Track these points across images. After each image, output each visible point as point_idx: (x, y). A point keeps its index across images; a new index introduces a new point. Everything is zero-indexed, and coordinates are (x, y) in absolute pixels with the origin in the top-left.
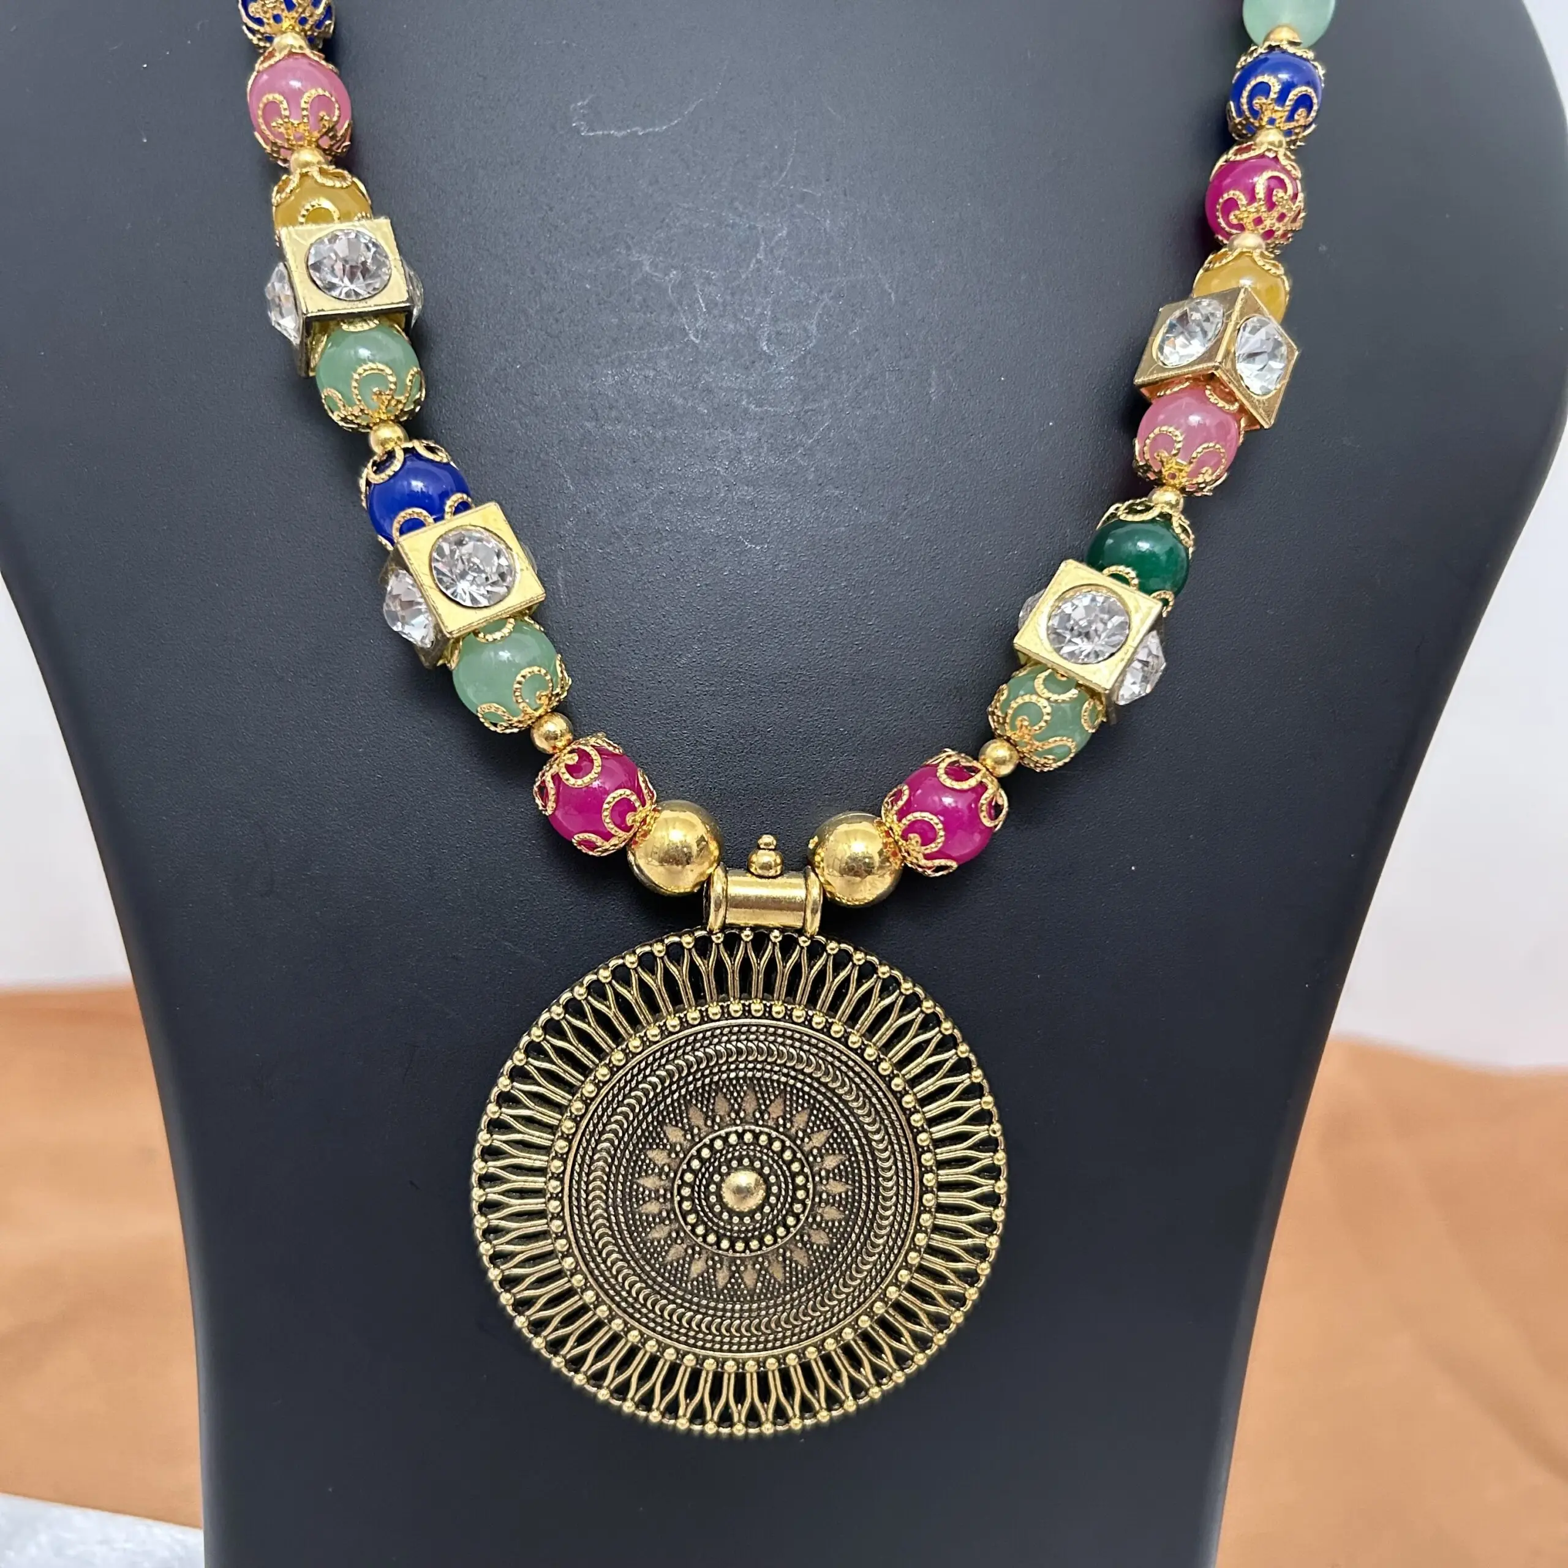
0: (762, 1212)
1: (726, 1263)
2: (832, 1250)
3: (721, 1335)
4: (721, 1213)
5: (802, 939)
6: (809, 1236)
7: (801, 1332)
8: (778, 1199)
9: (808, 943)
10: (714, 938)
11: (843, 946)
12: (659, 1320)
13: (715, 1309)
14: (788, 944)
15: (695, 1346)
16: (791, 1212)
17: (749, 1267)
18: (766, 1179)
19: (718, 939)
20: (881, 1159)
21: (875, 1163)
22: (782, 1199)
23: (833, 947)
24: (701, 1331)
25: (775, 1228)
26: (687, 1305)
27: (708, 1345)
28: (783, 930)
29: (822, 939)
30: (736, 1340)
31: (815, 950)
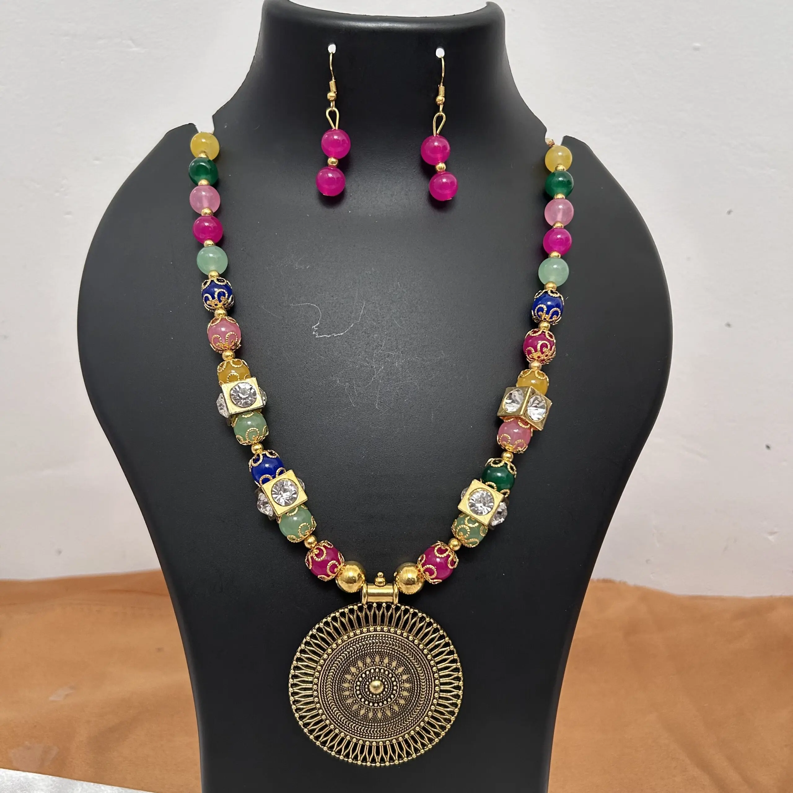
0: (383, 694)
1: (372, 710)
2: (406, 705)
3: (371, 733)
4: (369, 694)
5: (393, 605)
6: (398, 701)
7: (397, 732)
8: (388, 690)
9: (395, 607)
10: (364, 606)
11: (407, 607)
12: (351, 729)
13: (369, 725)
14: (388, 607)
15: (362, 737)
16: (392, 693)
17: (379, 711)
18: (384, 684)
19: (365, 607)
20: (421, 676)
21: (419, 677)
22: (389, 689)
23: (403, 608)
24: (364, 732)
25: (387, 699)
26: (359, 724)
27: (367, 737)
28: (386, 603)
29: (399, 605)
30: (376, 735)
31: (398, 609)
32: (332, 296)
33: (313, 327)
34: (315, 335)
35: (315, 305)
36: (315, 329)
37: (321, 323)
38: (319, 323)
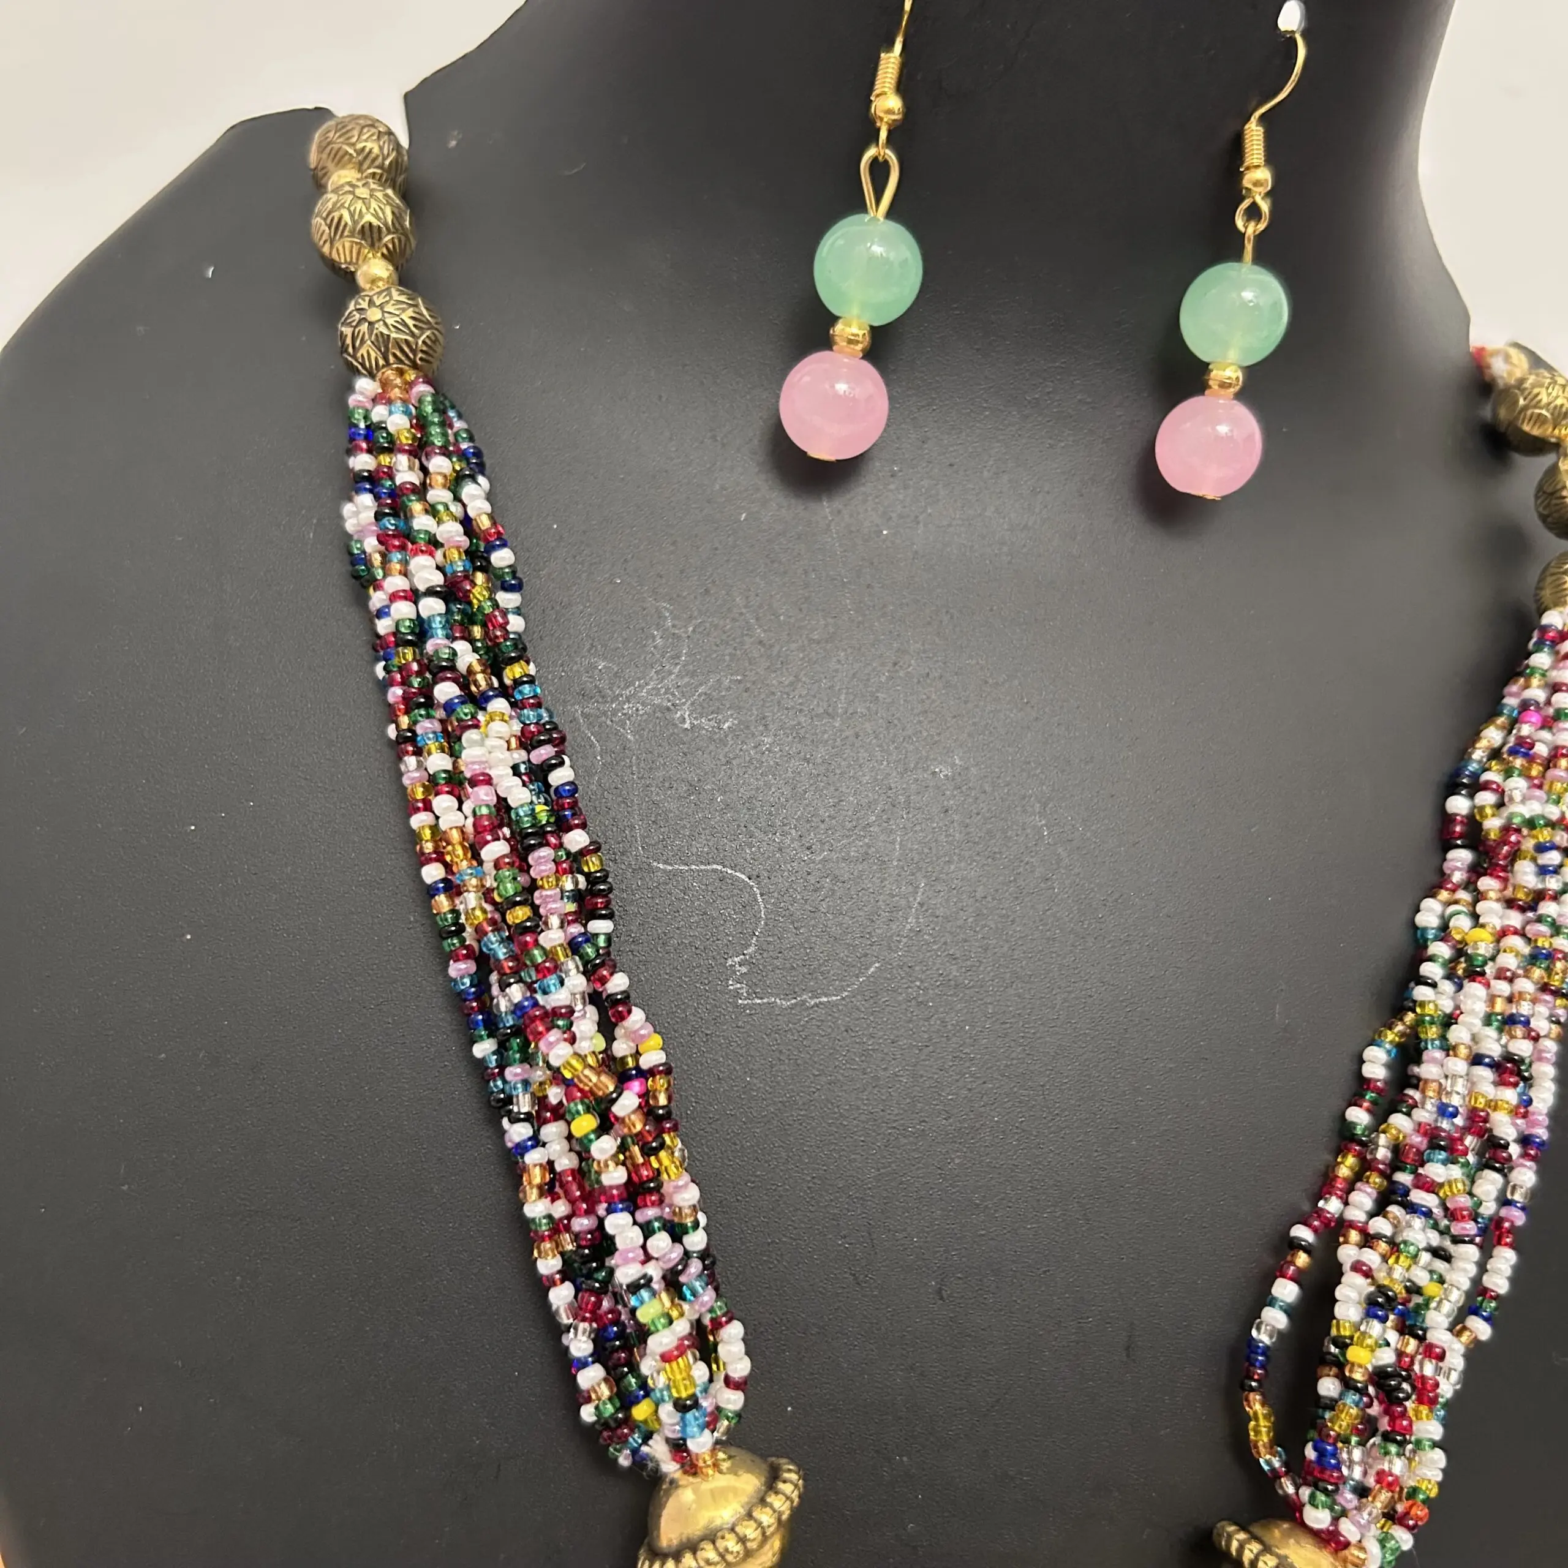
32: (808, 848)
33: (730, 962)
34: (737, 994)
35: (743, 877)
36: (738, 967)
37: (760, 949)
38: (751, 949)
